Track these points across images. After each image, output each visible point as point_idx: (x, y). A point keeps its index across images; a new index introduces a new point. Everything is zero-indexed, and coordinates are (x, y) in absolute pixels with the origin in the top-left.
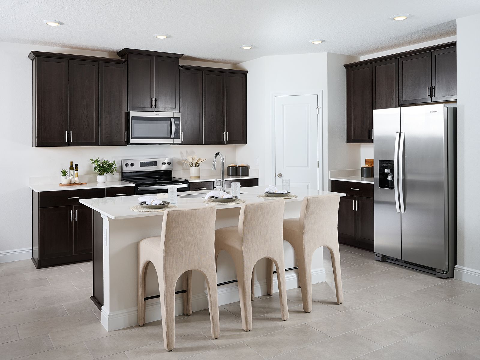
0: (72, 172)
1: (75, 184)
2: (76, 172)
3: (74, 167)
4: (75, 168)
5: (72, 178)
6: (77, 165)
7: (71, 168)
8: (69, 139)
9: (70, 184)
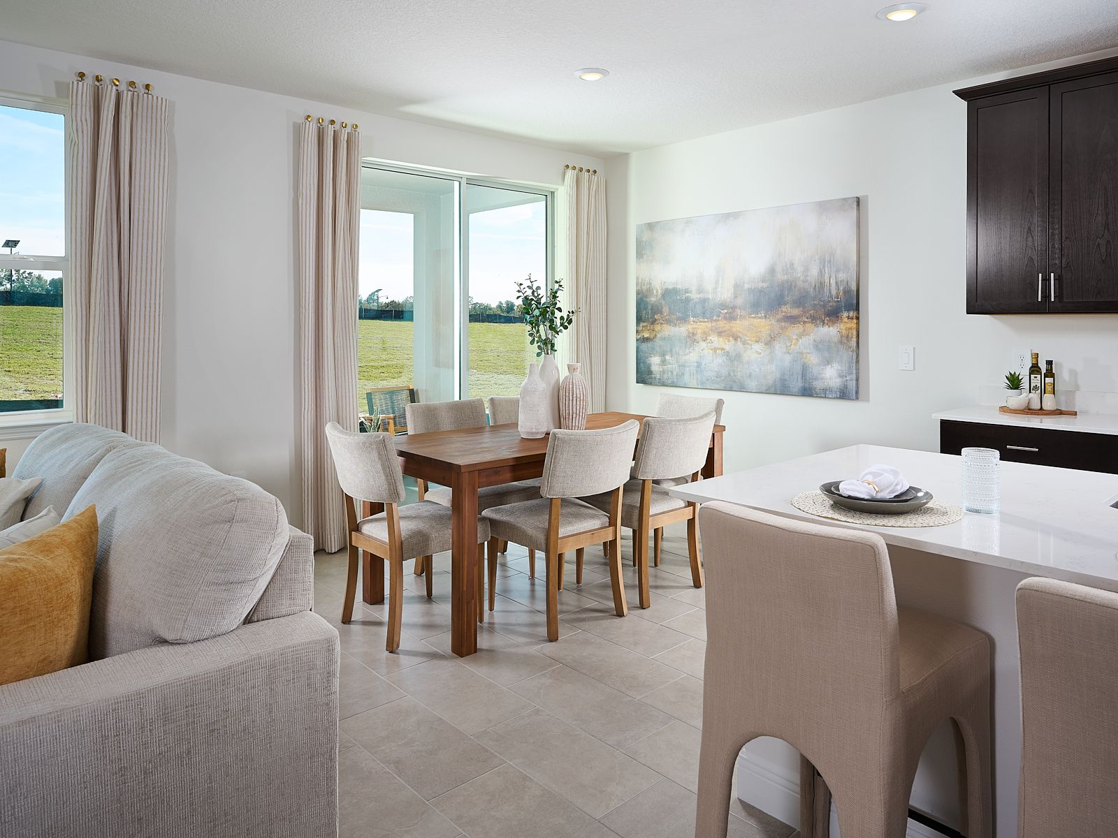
0: (1036, 381)
1: (1041, 411)
2: (1049, 380)
3: (1043, 367)
4: (1044, 371)
5: (1035, 396)
6: (1049, 363)
7: (1035, 369)
8: (1046, 295)
9: (1028, 411)
